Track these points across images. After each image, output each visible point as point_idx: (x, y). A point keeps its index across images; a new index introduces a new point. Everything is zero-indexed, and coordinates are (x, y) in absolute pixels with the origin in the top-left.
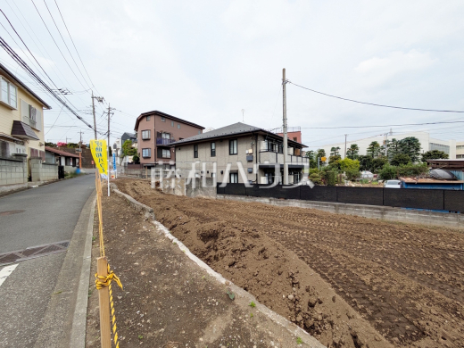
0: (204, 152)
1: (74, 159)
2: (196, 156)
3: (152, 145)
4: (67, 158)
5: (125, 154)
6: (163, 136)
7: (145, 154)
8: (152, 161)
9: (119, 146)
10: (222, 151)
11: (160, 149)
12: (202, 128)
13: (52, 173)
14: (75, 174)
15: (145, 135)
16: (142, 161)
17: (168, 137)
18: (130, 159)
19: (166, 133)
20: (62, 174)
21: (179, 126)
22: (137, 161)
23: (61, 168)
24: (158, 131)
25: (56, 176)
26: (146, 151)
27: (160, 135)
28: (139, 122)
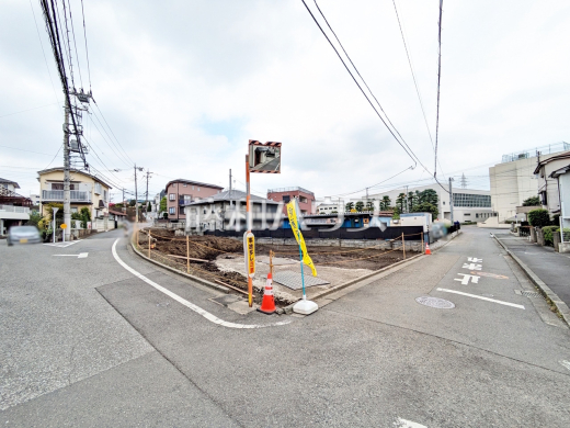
3: (176, 204)
6: (185, 198)
7: (172, 211)
8: (175, 217)
9: (158, 201)
11: (181, 208)
12: (221, 189)
13: (111, 225)
15: (172, 197)
16: (169, 217)
17: (189, 198)
19: (187, 195)
20: (116, 227)
21: (199, 189)
22: (166, 216)
23: (116, 222)
24: (181, 194)
25: (113, 226)
26: (173, 209)
27: (182, 197)
28: (168, 186)
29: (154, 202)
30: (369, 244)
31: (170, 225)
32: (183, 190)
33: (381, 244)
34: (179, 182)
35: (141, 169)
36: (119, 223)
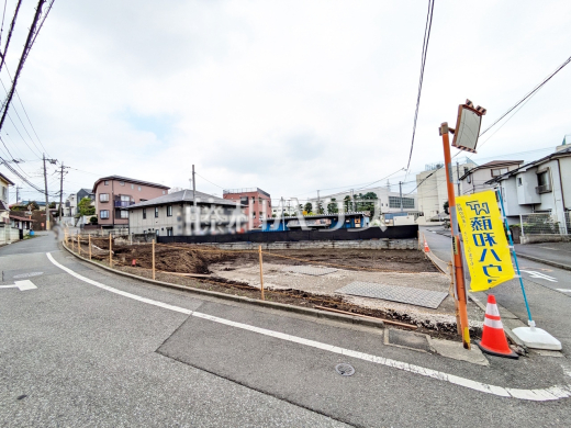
0: (150, 214)
1: (28, 222)
2: (144, 217)
3: (110, 207)
4: (23, 222)
5: (80, 214)
6: (123, 199)
7: (104, 215)
8: (110, 222)
9: (74, 203)
10: (162, 213)
11: (117, 210)
12: (166, 188)
13: (15, 235)
14: (31, 236)
15: (104, 198)
16: (100, 222)
17: (127, 199)
18: (86, 220)
19: (125, 195)
20: (21, 237)
21: (140, 188)
22: (94, 221)
23: (21, 231)
24: (116, 193)
25: (17, 237)
26: (104, 212)
27: (118, 197)
28: (97, 185)
29: (68, 204)
30: (364, 244)
31: (103, 232)
32: (119, 189)
33: (378, 244)
34: (113, 179)
35: (53, 162)
36: (25, 232)
